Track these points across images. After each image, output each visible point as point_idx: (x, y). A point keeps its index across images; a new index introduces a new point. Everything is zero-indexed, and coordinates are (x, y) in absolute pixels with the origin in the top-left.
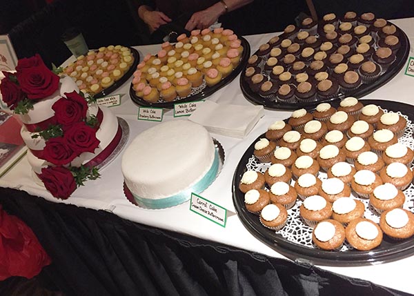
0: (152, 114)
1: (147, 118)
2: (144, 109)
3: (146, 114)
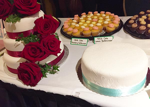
0: (80, 42)
1: (77, 44)
2: (75, 39)
3: (76, 42)
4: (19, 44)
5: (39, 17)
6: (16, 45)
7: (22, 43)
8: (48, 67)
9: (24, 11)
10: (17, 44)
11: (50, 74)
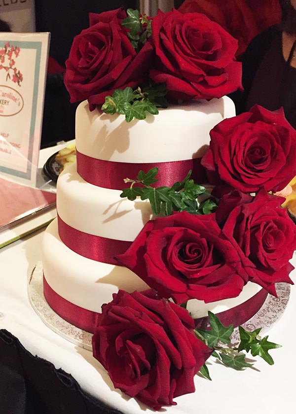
4: (125, 212)
5: (223, 116)
6: (111, 213)
7: (137, 206)
8: (222, 333)
9: (183, 79)
10: (118, 212)
11: (218, 362)
